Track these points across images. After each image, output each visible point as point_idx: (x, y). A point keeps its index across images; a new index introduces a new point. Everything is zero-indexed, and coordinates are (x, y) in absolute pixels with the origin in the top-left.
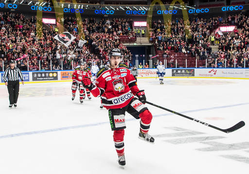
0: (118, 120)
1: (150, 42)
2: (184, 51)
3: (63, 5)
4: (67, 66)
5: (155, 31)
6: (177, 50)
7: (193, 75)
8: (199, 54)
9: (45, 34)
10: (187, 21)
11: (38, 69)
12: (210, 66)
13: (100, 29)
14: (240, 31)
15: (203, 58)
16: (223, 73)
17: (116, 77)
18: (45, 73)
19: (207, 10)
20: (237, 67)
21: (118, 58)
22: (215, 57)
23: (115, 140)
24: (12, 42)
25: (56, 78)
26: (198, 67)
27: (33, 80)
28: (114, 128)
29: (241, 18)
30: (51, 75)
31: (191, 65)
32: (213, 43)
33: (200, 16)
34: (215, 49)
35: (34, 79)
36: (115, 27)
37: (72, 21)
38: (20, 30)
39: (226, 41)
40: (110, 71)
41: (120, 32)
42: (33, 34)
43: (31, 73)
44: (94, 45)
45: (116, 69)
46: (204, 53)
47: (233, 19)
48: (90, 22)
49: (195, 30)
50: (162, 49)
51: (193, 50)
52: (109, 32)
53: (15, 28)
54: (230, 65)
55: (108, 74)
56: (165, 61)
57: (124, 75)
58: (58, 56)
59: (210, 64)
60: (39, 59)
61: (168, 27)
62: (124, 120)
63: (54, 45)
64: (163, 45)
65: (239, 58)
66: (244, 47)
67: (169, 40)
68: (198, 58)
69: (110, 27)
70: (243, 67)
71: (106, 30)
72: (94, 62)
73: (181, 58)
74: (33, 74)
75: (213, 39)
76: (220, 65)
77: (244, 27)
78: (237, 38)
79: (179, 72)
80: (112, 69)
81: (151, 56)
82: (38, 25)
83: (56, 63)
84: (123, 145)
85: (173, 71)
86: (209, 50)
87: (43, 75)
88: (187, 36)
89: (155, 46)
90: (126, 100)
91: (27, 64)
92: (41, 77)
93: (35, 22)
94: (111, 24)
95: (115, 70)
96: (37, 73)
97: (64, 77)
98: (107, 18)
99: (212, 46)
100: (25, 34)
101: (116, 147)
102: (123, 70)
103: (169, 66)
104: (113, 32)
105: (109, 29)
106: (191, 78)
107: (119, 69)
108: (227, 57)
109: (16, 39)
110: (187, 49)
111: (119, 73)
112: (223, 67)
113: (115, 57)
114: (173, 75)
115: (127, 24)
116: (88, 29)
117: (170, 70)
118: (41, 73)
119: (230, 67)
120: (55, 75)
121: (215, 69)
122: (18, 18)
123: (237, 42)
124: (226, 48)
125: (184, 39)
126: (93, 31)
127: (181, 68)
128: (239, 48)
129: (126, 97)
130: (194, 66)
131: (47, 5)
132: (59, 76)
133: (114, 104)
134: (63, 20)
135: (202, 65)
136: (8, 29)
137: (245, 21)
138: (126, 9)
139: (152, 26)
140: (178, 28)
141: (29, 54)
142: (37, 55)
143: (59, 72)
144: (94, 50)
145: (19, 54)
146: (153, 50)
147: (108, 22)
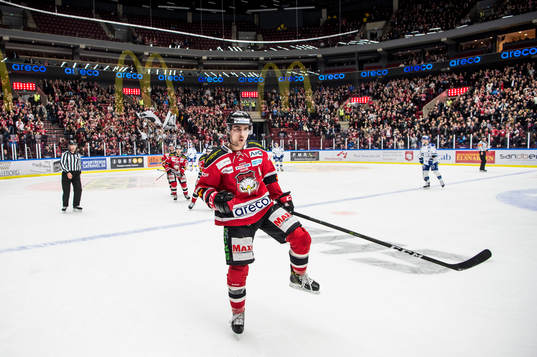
0: (239, 246)
1: (263, 117)
2: (305, 128)
3: (149, 71)
4: (156, 149)
5: (269, 104)
6: (297, 127)
7: (318, 159)
8: (325, 132)
9: (126, 108)
10: (309, 91)
11: (118, 154)
12: (338, 147)
13: (197, 102)
14: (376, 103)
15: (329, 138)
16: (355, 155)
17: (243, 167)
18: (127, 159)
19: (342, 76)
20: (372, 148)
21: (245, 129)
22: (346, 135)
23: (230, 283)
24: (84, 119)
25: (141, 165)
26: (324, 149)
27: (112, 167)
28: (230, 261)
29: (377, 87)
30: (135, 161)
31: (315, 146)
32: (342, 118)
33: (326, 84)
34: (345, 126)
35: (114, 166)
36: (217, 98)
37: (161, 91)
38: (94, 104)
39: (358, 115)
40: (231, 156)
41: (224, 105)
42: (110, 108)
43: (108, 159)
44: (191, 122)
45: (242, 151)
46: (331, 131)
47: (367, 88)
48: (185, 92)
49: (319, 102)
50: (277, 125)
51: (317, 127)
52: (210, 105)
53: (87, 101)
54: (364, 145)
55: (227, 161)
56: (282, 142)
57: (257, 162)
58: (144, 136)
59: (339, 146)
60: (119, 140)
61: (284, 98)
62: (250, 248)
63: (138, 122)
64: (279, 121)
65: (376, 137)
66: (381, 123)
67: (286, 114)
68: (323, 137)
69: (211, 98)
70: (380, 149)
71: (206, 103)
72: (190, 143)
73: (302, 137)
74: (112, 160)
75: (342, 113)
76: (351, 146)
77: (381, 98)
78: (372, 112)
79: (300, 155)
80: (235, 152)
81: (263, 135)
82: (117, 96)
83: (142, 146)
84: (244, 294)
85: (292, 154)
86: (338, 127)
87: (125, 161)
88: (309, 110)
89: (269, 122)
90: (258, 210)
91: (104, 147)
92: (122, 163)
93: (112, 92)
94: (213, 95)
95: (239, 154)
96: (117, 159)
97: (152, 163)
98: (206, 87)
99: (341, 123)
100: (100, 109)
101: (231, 295)
102: (255, 153)
103: (287, 148)
104: (214, 105)
105: (210, 102)
106: (314, 163)
107: (247, 151)
108: (361, 135)
109: (88, 115)
110: (309, 126)
111: (248, 160)
112: (356, 149)
113: (238, 126)
114: (292, 159)
115: (232, 94)
116: (183, 102)
117: (289, 153)
118: (122, 159)
119: (364, 149)
120: (140, 161)
121: (345, 152)
122: (91, 88)
123: (373, 117)
124: (358, 124)
125: (305, 113)
126: (189, 104)
127: (302, 150)
128: (375, 124)
129: (260, 205)
130: (318, 148)
131: (128, 70)
132: (146, 163)
133: (236, 217)
134: (150, 90)
135: (328, 146)
136: (77, 103)
137: (382, 91)
138: (230, 75)
139: (265, 97)
140: (297, 99)
141: (106, 134)
142: (116, 135)
143: (146, 157)
144: (191, 129)
145: (93, 133)
146: (266, 127)
147: (208, 92)
